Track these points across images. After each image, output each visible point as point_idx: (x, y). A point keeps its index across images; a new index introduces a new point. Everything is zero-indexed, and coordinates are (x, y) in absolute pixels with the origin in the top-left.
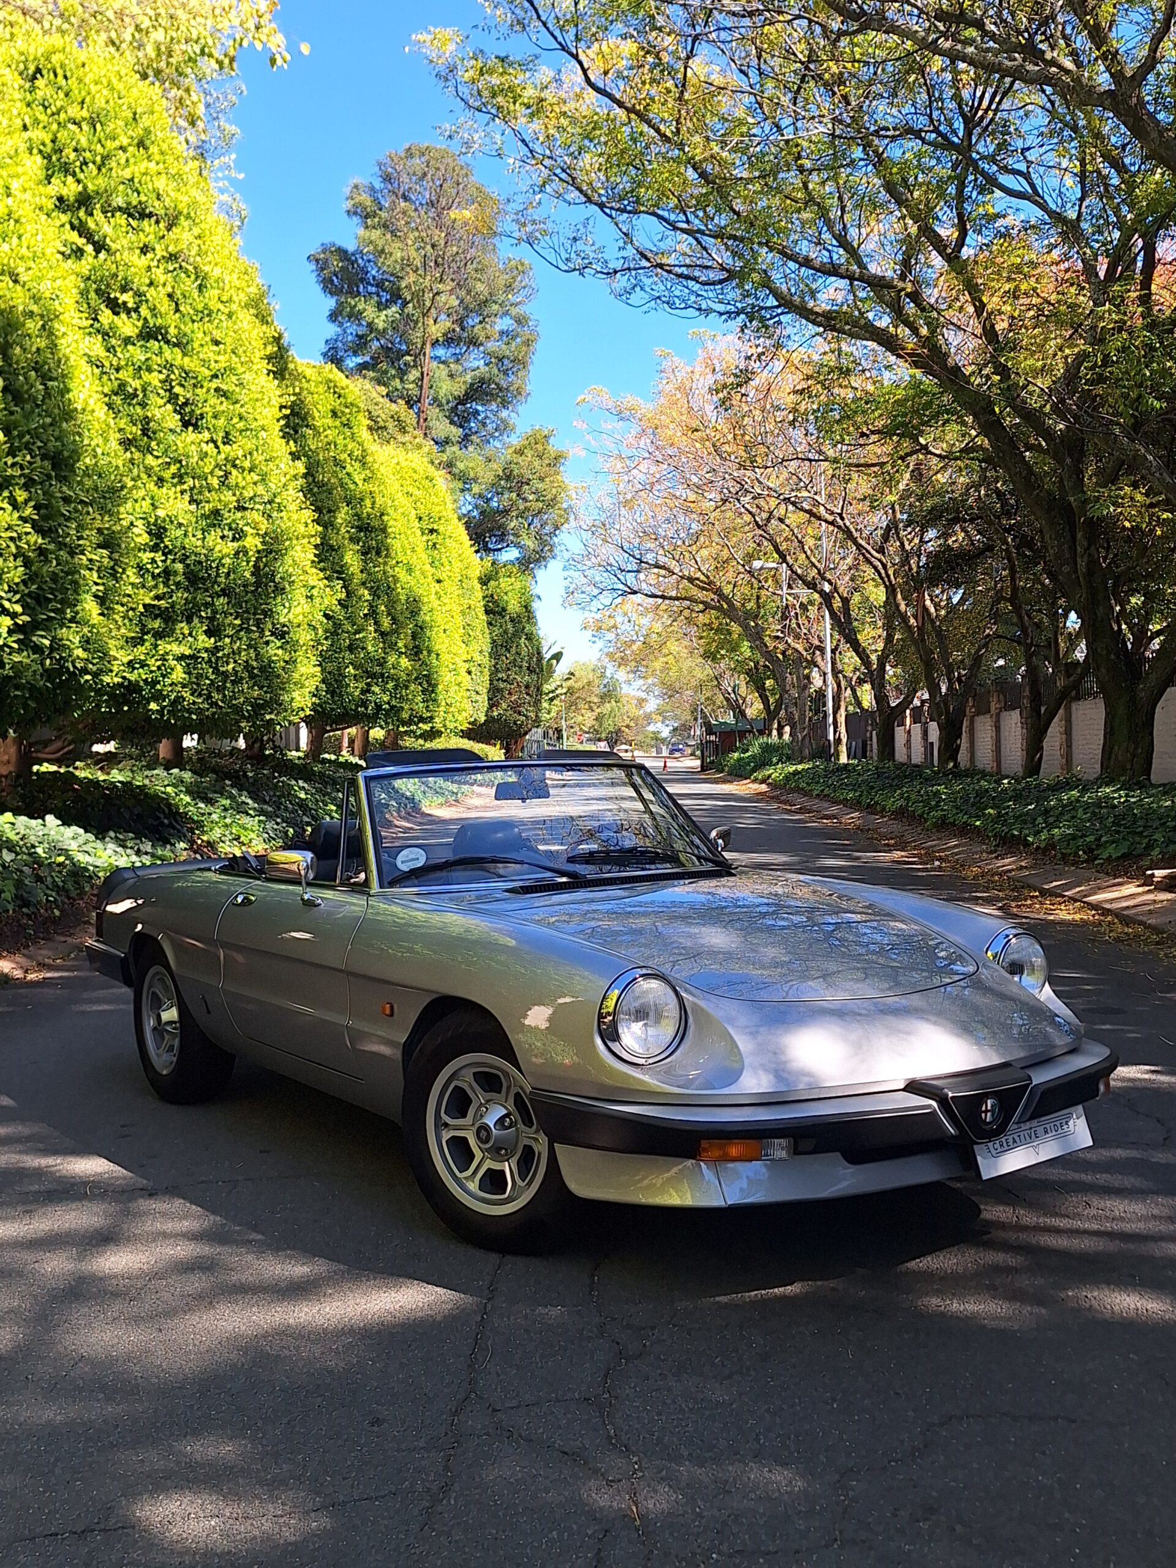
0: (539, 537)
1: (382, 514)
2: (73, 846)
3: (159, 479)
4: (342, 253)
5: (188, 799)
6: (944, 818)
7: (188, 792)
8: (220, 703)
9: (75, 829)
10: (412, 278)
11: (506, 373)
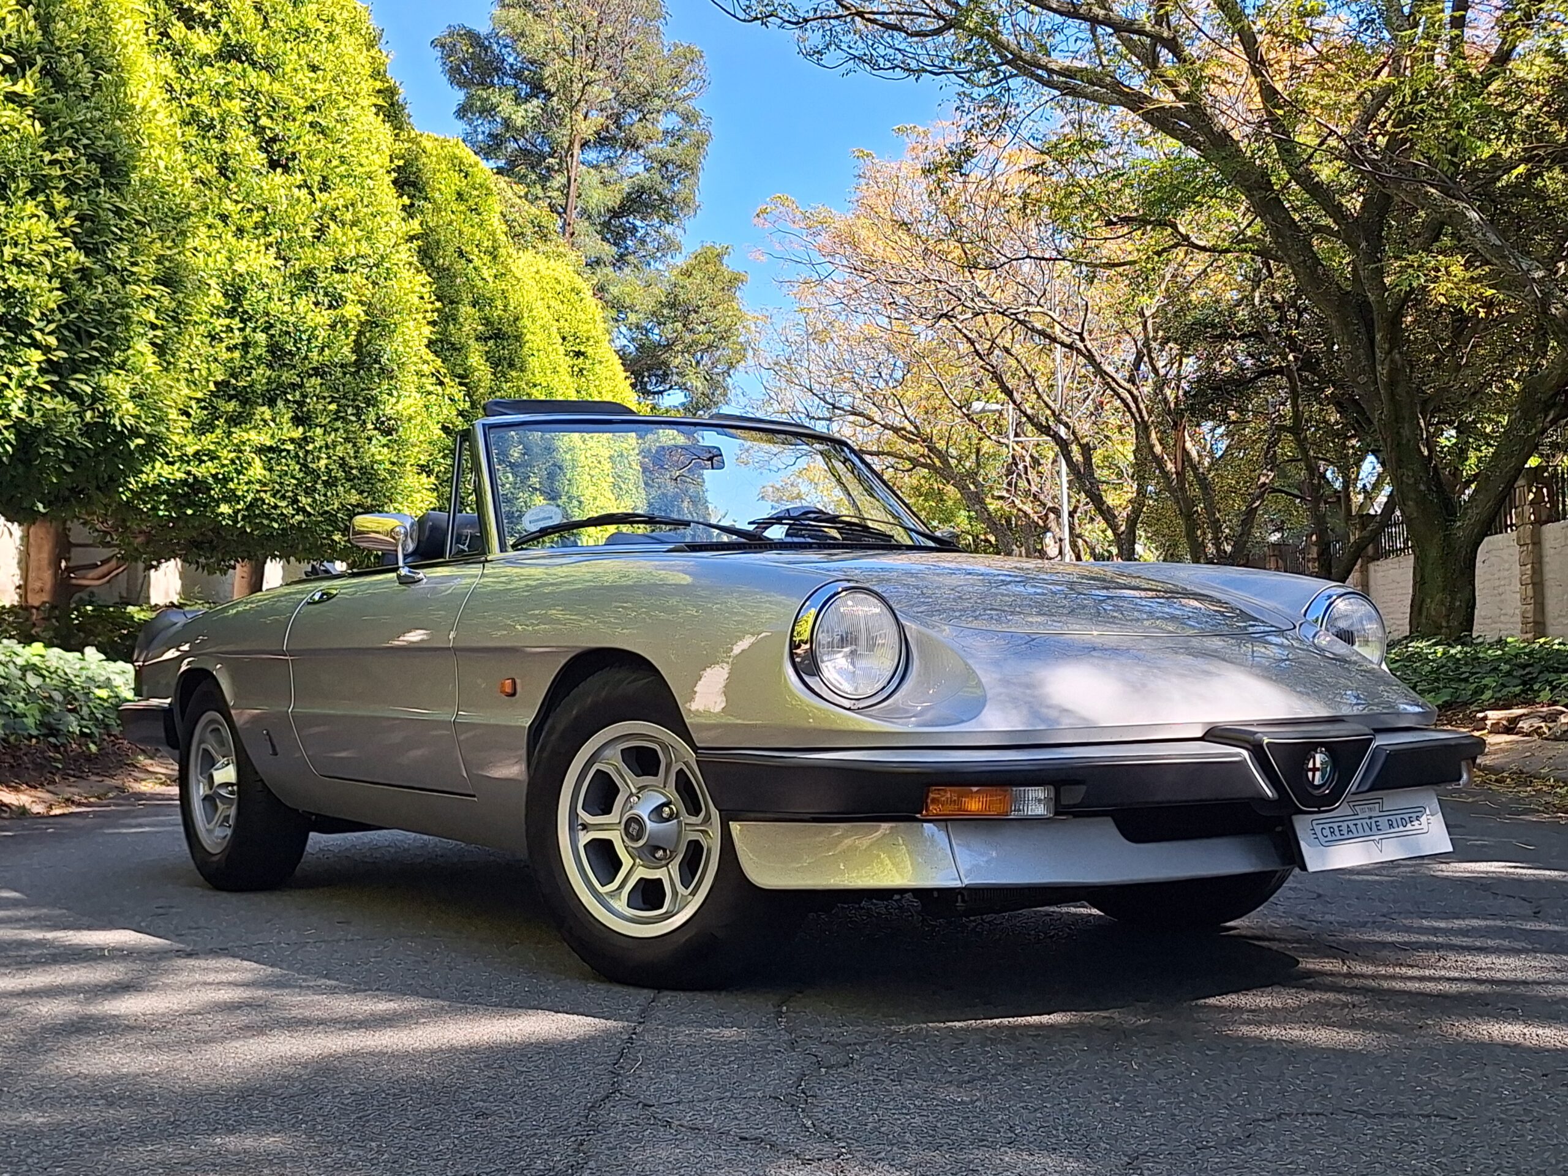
0: (709, 379)
1: (517, 319)
3: (238, 229)
4: (473, 37)
8: (308, 509)
10: (558, 64)
11: (670, 181)
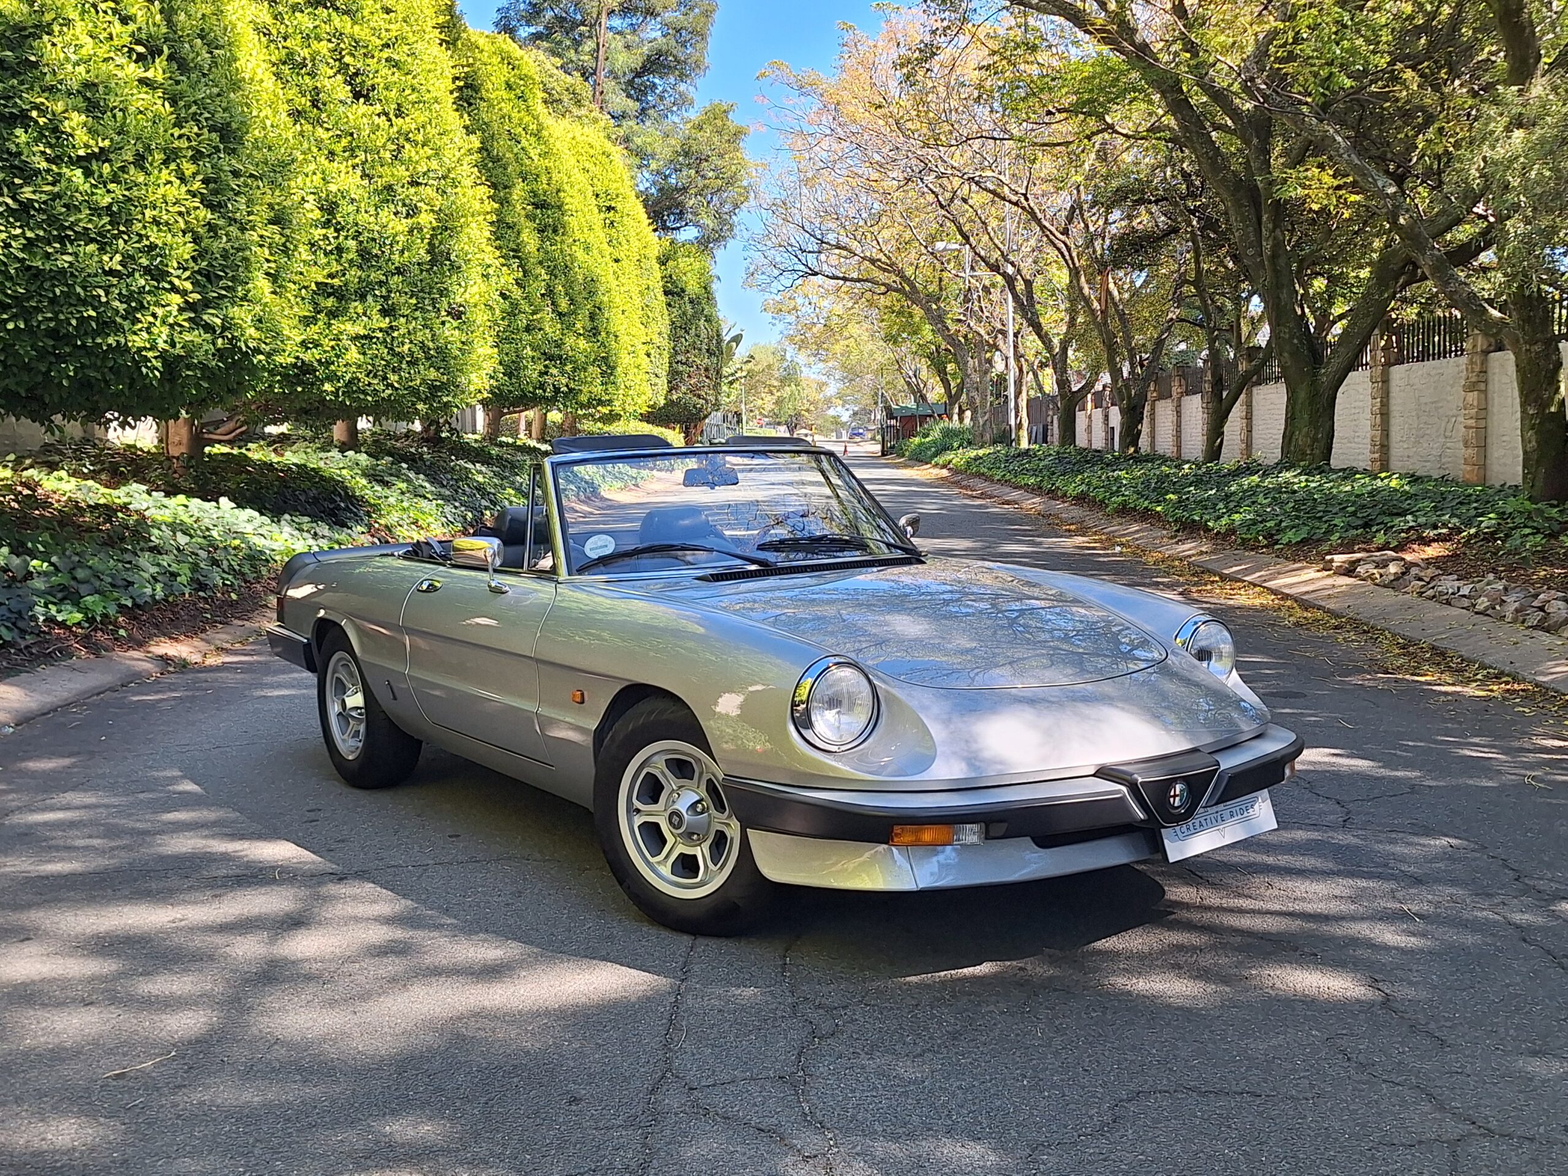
0: (718, 217)
2: (249, 528)
3: (330, 152)
5: (364, 482)
6: (1124, 504)
7: (364, 475)
8: (396, 385)
9: (249, 512)
11: (684, 45)
